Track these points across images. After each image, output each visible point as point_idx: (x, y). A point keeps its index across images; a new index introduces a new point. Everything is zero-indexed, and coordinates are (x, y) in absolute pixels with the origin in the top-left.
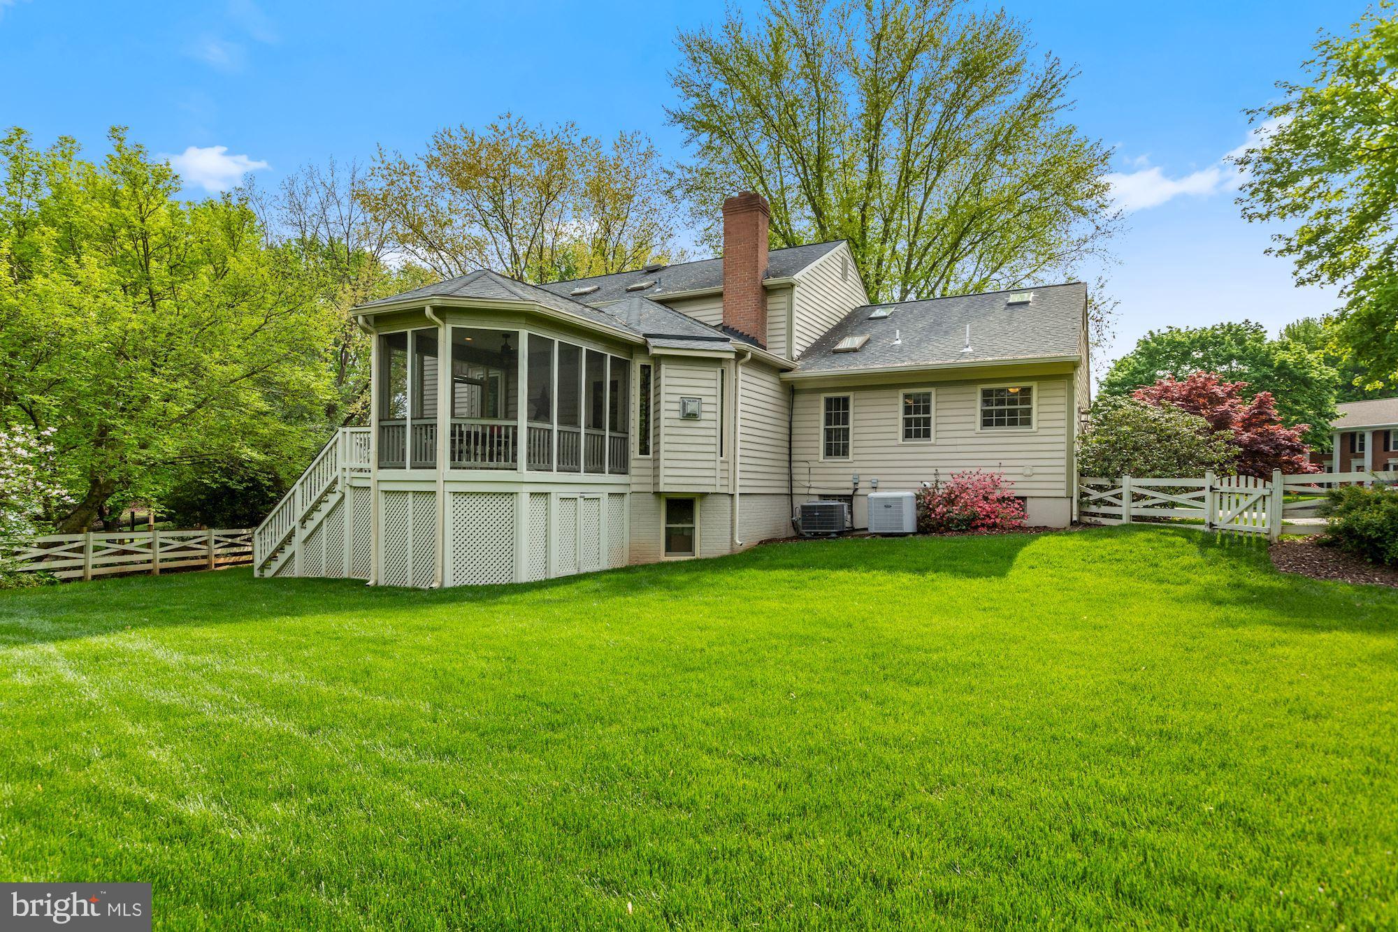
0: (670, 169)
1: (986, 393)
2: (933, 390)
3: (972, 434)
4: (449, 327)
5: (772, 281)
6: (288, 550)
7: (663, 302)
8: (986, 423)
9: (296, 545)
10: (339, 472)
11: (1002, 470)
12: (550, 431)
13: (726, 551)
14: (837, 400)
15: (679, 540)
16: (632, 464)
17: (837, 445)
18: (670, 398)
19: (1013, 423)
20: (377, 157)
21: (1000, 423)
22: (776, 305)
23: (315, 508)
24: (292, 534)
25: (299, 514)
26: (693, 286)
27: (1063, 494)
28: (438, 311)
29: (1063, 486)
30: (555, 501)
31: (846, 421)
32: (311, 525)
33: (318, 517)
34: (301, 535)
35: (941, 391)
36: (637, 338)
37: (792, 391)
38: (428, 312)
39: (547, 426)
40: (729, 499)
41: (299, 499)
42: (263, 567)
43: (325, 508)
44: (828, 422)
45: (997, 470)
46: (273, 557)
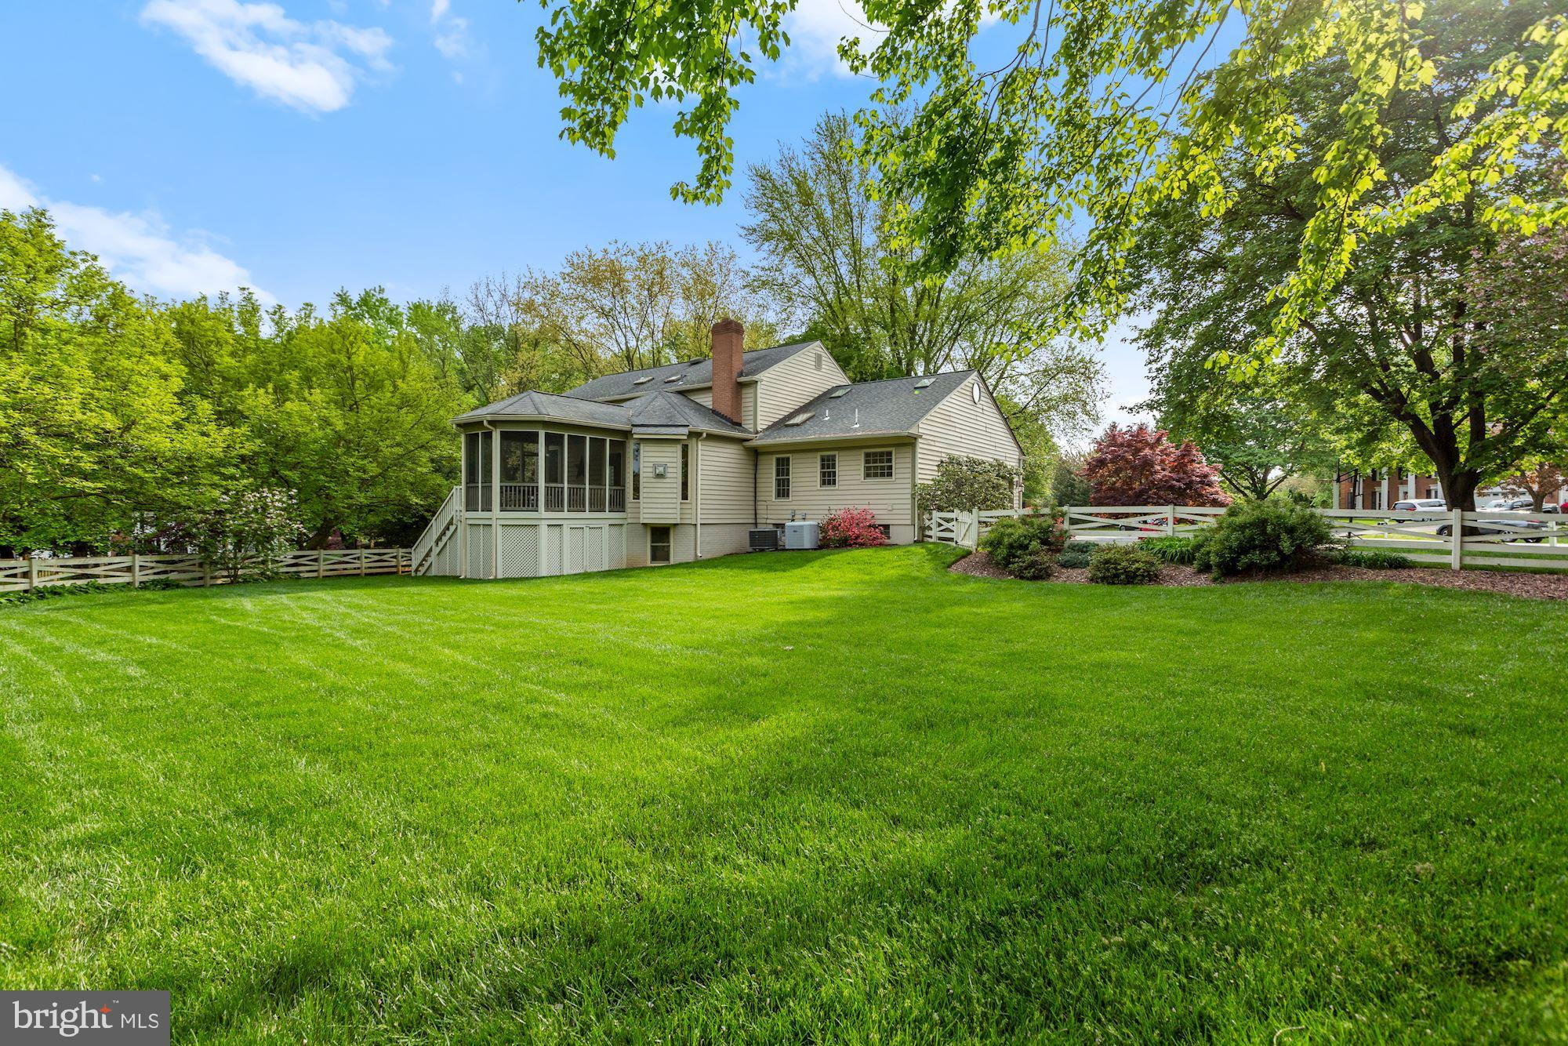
0: (746, 269)
1: (867, 455)
2: (836, 453)
3: (858, 482)
4: (498, 431)
5: (742, 379)
6: (430, 560)
7: (681, 393)
8: (868, 475)
9: (432, 558)
10: (453, 513)
11: (871, 507)
12: (563, 488)
13: (691, 559)
14: (783, 459)
15: (660, 553)
16: (628, 505)
17: (783, 491)
18: (646, 464)
19: (882, 475)
20: (528, 275)
21: (876, 475)
22: (747, 393)
23: (443, 534)
24: (431, 550)
25: (435, 537)
26: (699, 382)
27: (909, 522)
28: (490, 422)
29: (909, 517)
30: (566, 530)
31: (788, 475)
32: (441, 544)
33: (445, 539)
34: (436, 550)
35: (842, 453)
36: (627, 427)
37: (755, 455)
38: (485, 423)
39: (560, 485)
40: (693, 528)
41: (436, 527)
42: (417, 570)
43: (449, 534)
44: (778, 475)
45: (866, 507)
46: (421, 565)
